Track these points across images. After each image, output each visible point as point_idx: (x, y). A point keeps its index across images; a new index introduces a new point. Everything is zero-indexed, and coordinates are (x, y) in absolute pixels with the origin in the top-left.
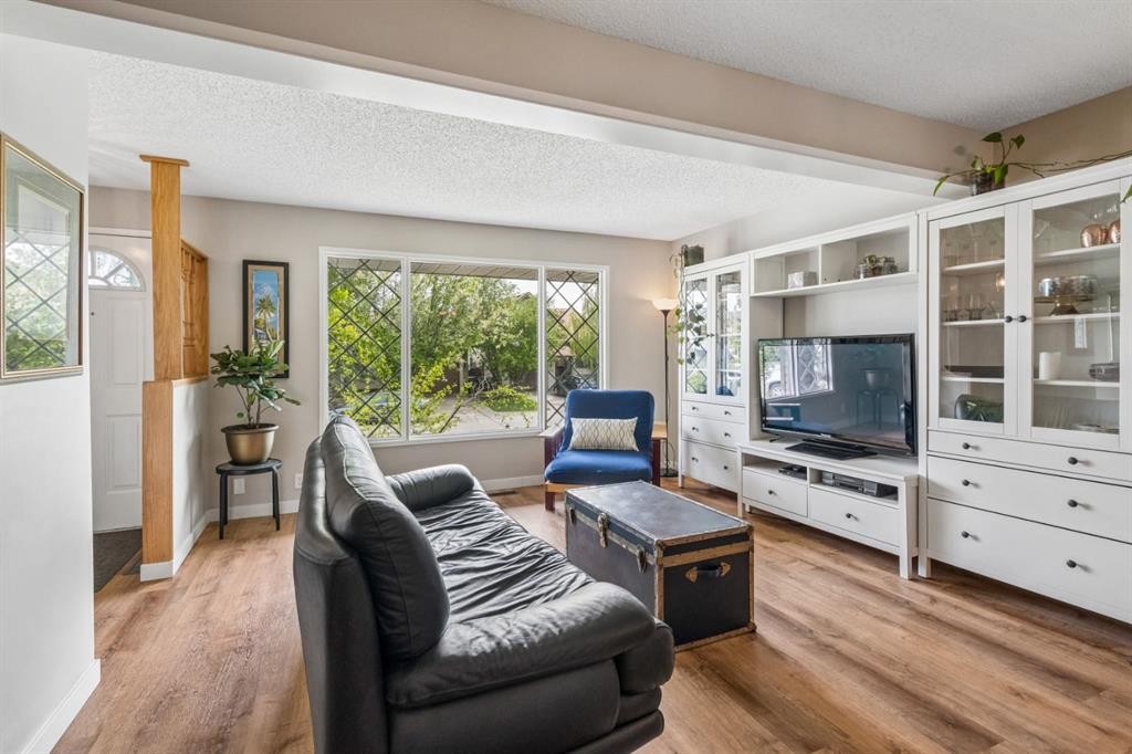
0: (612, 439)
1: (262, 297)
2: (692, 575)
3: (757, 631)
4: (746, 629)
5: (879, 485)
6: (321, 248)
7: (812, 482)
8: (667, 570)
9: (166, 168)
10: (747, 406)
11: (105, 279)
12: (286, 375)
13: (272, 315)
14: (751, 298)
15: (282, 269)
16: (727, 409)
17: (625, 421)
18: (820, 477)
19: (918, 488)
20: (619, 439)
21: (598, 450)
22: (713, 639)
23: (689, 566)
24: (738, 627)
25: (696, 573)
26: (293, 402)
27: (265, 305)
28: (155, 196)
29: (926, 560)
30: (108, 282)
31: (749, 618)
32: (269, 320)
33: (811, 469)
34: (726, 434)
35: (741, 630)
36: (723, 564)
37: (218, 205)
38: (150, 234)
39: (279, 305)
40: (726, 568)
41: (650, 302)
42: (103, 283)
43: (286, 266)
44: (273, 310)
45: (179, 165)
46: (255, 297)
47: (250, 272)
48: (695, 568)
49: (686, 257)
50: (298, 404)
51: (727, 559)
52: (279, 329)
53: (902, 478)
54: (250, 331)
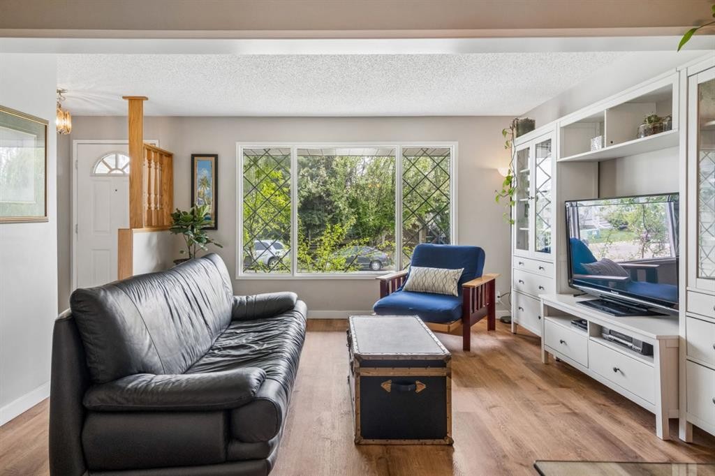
0: (436, 285)
1: (202, 177)
2: (387, 386)
3: (453, 445)
4: (442, 441)
5: (644, 343)
6: (237, 143)
7: (591, 336)
8: (363, 378)
9: (136, 101)
10: (555, 262)
11: (122, 170)
12: (216, 228)
13: (208, 188)
14: (558, 163)
15: (213, 158)
16: (542, 264)
17: (451, 271)
18: (599, 332)
19: (678, 348)
20: (441, 285)
21: (425, 293)
22: (407, 442)
23: (386, 379)
24: (435, 438)
25: (390, 385)
26: (219, 245)
27: (204, 182)
28: (130, 119)
29: (685, 424)
30: (124, 172)
31: (446, 433)
32: (206, 192)
33: (590, 322)
34: (540, 288)
35: (437, 441)
36: (417, 382)
37: (179, 121)
38: (127, 141)
39: (212, 182)
40: (421, 387)
41: (496, 170)
42: (120, 172)
43: (216, 156)
44: (209, 185)
45: (142, 100)
46: (198, 178)
47: (195, 162)
48: (390, 381)
49: (517, 130)
50: (222, 247)
51: (422, 379)
52: (212, 198)
53: (655, 336)
54: (195, 200)
